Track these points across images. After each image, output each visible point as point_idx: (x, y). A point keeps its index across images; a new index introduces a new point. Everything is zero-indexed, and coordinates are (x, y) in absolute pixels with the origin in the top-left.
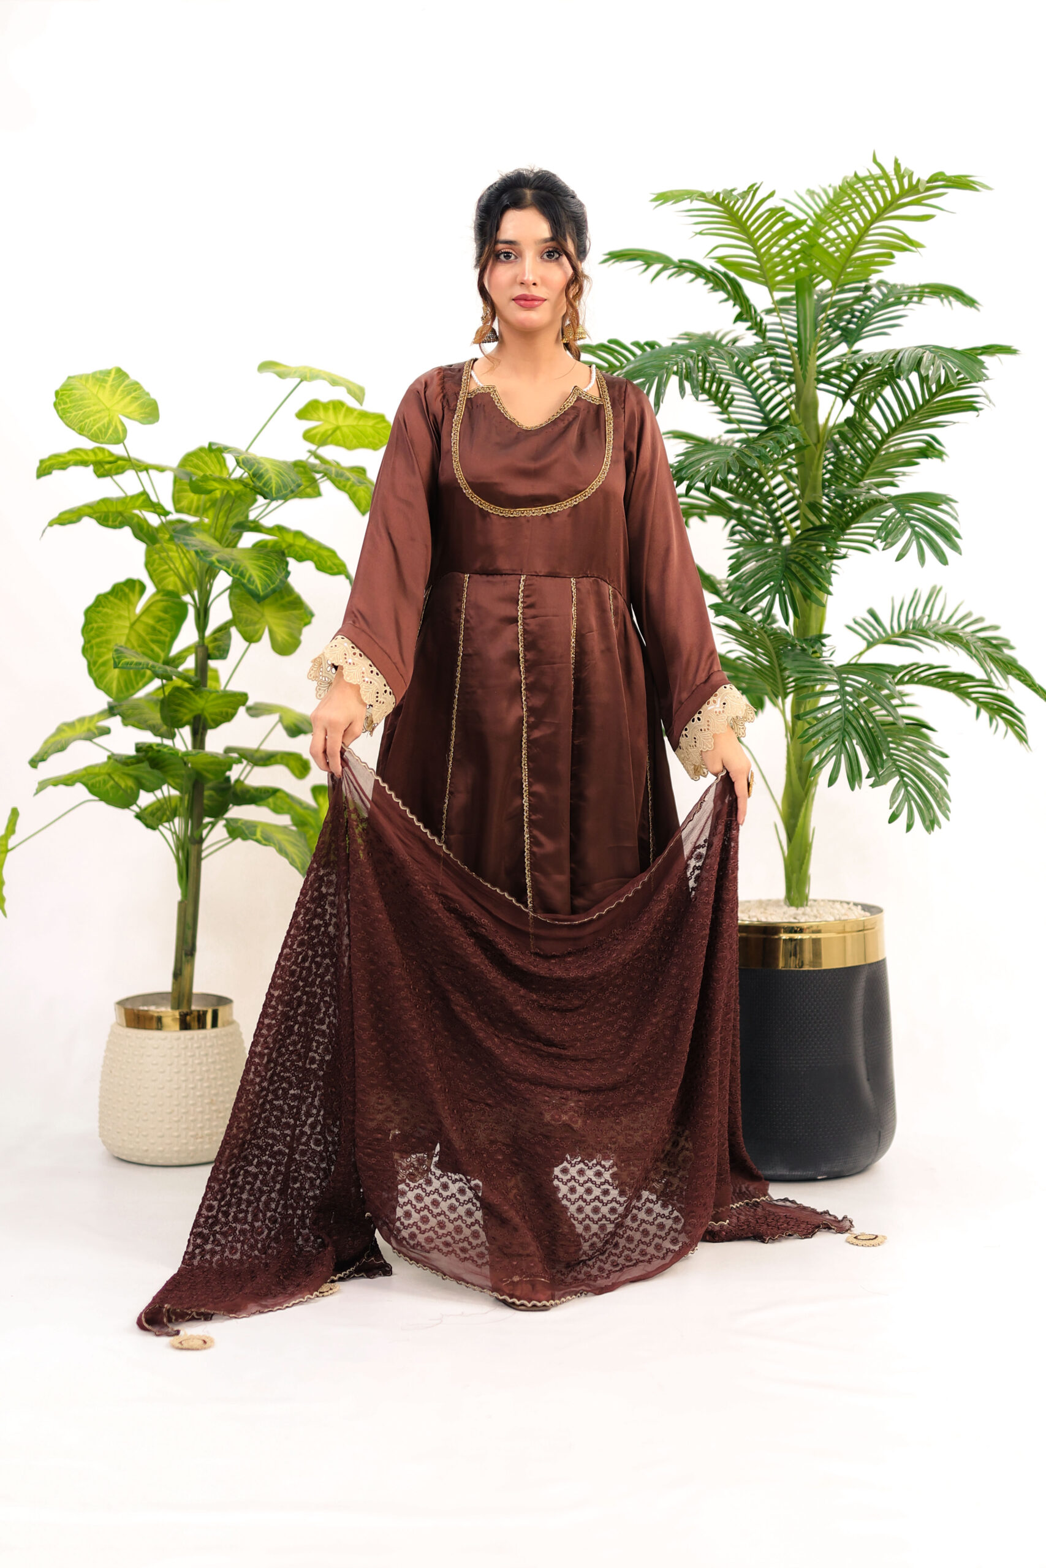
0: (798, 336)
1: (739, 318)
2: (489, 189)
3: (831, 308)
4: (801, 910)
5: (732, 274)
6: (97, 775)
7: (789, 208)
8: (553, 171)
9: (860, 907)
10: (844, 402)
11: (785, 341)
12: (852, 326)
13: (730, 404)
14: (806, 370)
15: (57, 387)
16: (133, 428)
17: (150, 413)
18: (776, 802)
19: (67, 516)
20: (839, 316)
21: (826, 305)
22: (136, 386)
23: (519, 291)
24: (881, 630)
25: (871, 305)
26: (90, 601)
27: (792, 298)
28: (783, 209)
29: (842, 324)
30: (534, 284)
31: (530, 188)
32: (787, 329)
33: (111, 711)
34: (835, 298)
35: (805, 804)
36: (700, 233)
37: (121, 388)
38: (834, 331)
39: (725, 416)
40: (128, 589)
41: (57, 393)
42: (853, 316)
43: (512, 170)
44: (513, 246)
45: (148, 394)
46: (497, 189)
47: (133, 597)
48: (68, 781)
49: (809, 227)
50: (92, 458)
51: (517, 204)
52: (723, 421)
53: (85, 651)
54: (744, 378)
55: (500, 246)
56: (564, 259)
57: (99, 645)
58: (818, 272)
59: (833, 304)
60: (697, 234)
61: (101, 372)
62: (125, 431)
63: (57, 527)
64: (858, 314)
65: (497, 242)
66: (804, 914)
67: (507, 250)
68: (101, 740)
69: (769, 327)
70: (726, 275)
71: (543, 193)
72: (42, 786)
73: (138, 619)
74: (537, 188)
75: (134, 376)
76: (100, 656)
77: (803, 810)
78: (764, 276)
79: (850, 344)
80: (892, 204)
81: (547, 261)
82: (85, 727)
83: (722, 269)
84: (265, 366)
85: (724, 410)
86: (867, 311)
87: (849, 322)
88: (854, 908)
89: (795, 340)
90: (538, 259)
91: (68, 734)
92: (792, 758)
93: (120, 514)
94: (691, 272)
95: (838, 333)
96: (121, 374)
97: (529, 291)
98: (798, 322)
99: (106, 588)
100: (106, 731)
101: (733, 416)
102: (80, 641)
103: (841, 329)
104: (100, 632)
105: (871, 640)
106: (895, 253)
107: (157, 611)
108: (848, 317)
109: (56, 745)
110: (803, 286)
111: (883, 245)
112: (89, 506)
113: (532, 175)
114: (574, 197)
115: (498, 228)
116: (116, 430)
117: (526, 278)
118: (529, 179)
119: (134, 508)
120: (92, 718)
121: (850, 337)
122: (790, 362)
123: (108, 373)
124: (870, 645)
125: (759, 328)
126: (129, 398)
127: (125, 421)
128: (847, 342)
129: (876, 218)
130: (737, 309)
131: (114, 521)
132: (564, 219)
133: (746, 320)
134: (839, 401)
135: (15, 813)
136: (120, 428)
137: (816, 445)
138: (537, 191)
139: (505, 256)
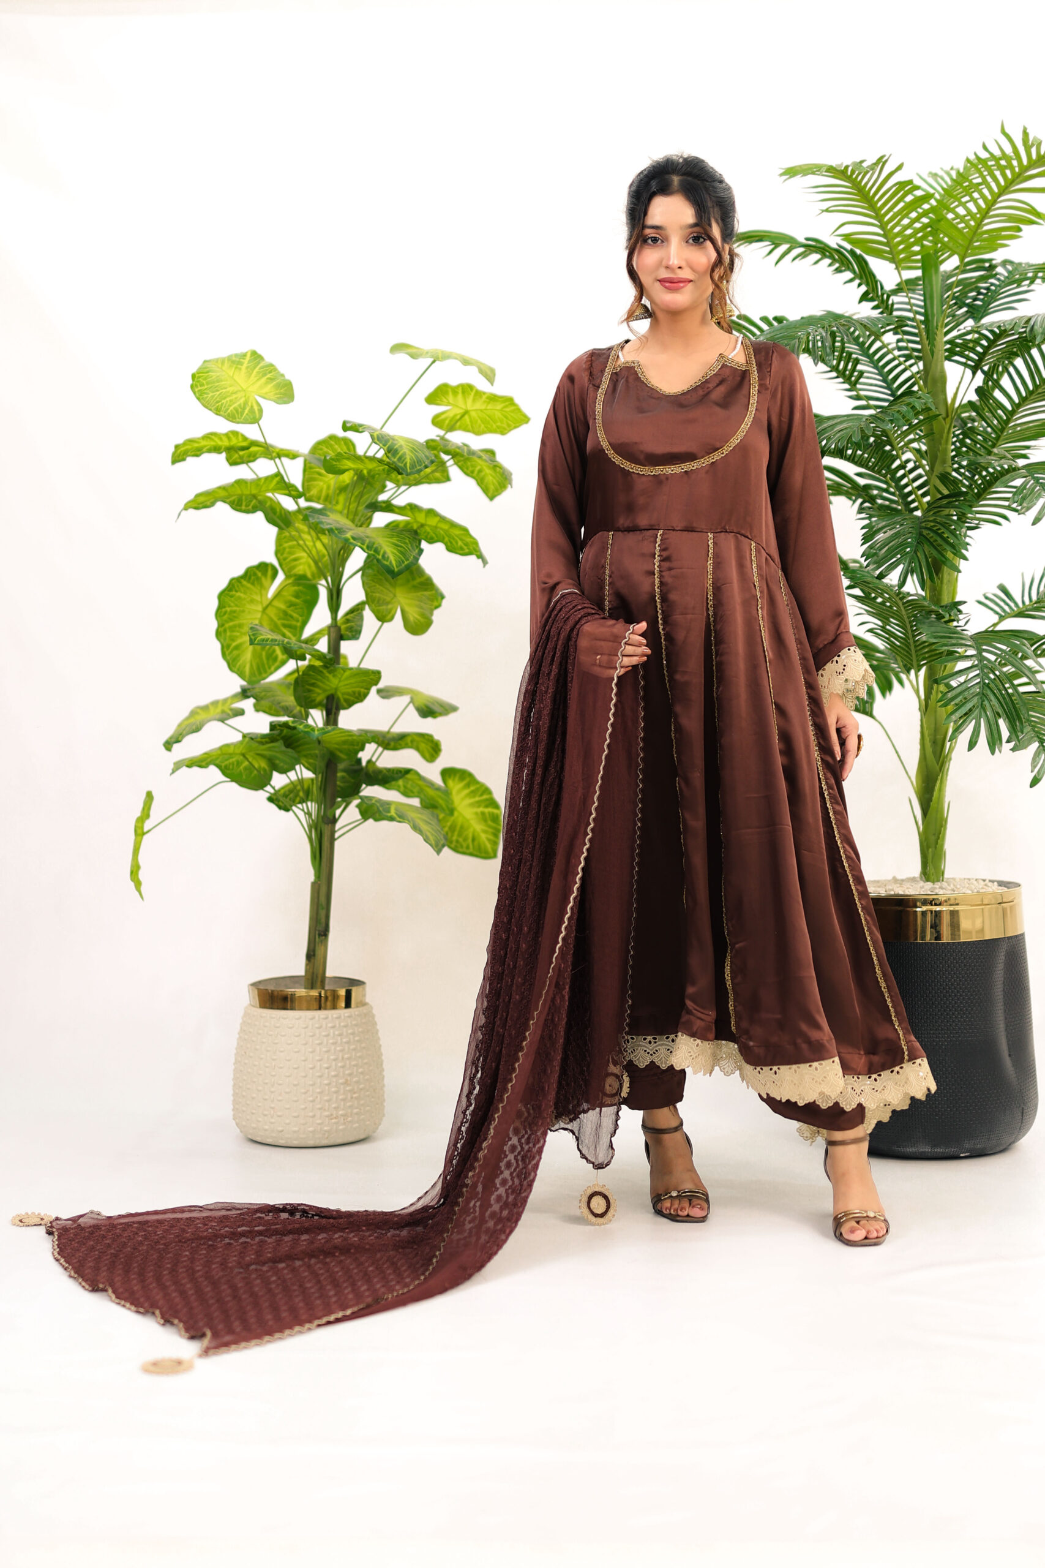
0: (925, 315)
1: (864, 298)
2: (639, 175)
3: (957, 287)
4: (938, 885)
5: (858, 252)
6: (231, 755)
7: (917, 182)
8: (702, 156)
9: (996, 883)
10: (974, 374)
11: (912, 320)
12: (978, 303)
13: (856, 382)
14: (934, 345)
15: (194, 370)
16: (269, 408)
17: (285, 393)
18: (910, 778)
19: (202, 499)
20: (964, 294)
21: (952, 283)
22: (271, 368)
23: (664, 274)
24: (1012, 605)
25: (997, 283)
26: (223, 584)
27: (918, 279)
28: (910, 182)
29: (968, 301)
30: (680, 268)
31: (678, 174)
32: (914, 308)
33: (245, 694)
34: (961, 277)
35: (939, 778)
36: (827, 210)
37: (257, 369)
38: (961, 308)
39: (854, 393)
40: (259, 573)
41: (193, 376)
42: (979, 293)
43: (662, 157)
44: (659, 231)
45: (283, 375)
46: (647, 175)
47: (265, 581)
48: (201, 762)
49: (936, 200)
50: (225, 443)
51: (665, 190)
52: (850, 397)
53: (218, 634)
54: (870, 357)
55: (647, 231)
56: (708, 243)
57: (232, 629)
58: (945, 247)
59: (959, 283)
60: (823, 211)
61: (236, 355)
62: (261, 411)
63: (191, 511)
64: (984, 291)
65: (644, 227)
66: (941, 888)
67: (653, 235)
68: (234, 721)
69: (896, 306)
70: (852, 252)
71: (689, 179)
72: (178, 766)
73: (270, 604)
74: (686, 173)
75: (269, 358)
76: (233, 639)
77: (938, 783)
78: (891, 252)
79: (977, 319)
80: (1020, 177)
81: (692, 245)
82: (219, 708)
83: (849, 247)
84: (397, 348)
85: (853, 385)
86: (993, 288)
87: (975, 299)
88: (990, 884)
89: (922, 318)
90: (684, 244)
91: (202, 716)
92: (926, 732)
93: (254, 497)
94: (817, 253)
95: (965, 309)
96: (256, 357)
97: (674, 273)
98: (924, 301)
99: (240, 572)
100: (241, 713)
101: (862, 393)
102: (214, 625)
103: (967, 305)
104: (233, 615)
105: (1003, 614)
106: (1022, 226)
107: (288, 595)
108: (974, 294)
109: (191, 726)
110: (930, 263)
111: (1010, 218)
112: (223, 488)
113: (681, 160)
114: (721, 182)
115: (645, 214)
116: (252, 410)
117: (670, 262)
118: (678, 163)
119: (268, 491)
120: (225, 701)
121: (976, 313)
122: (918, 339)
123: (244, 355)
124: (1002, 618)
125: (885, 307)
126: (264, 379)
127: (261, 401)
128: (973, 318)
129: (1004, 191)
130: (864, 288)
131: (247, 506)
132: (710, 204)
133: (872, 300)
134: (969, 372)
135: (149, 796)
136: (256, 408)
137: (944, 419)
138: (685, 177)
139: (652, 241)
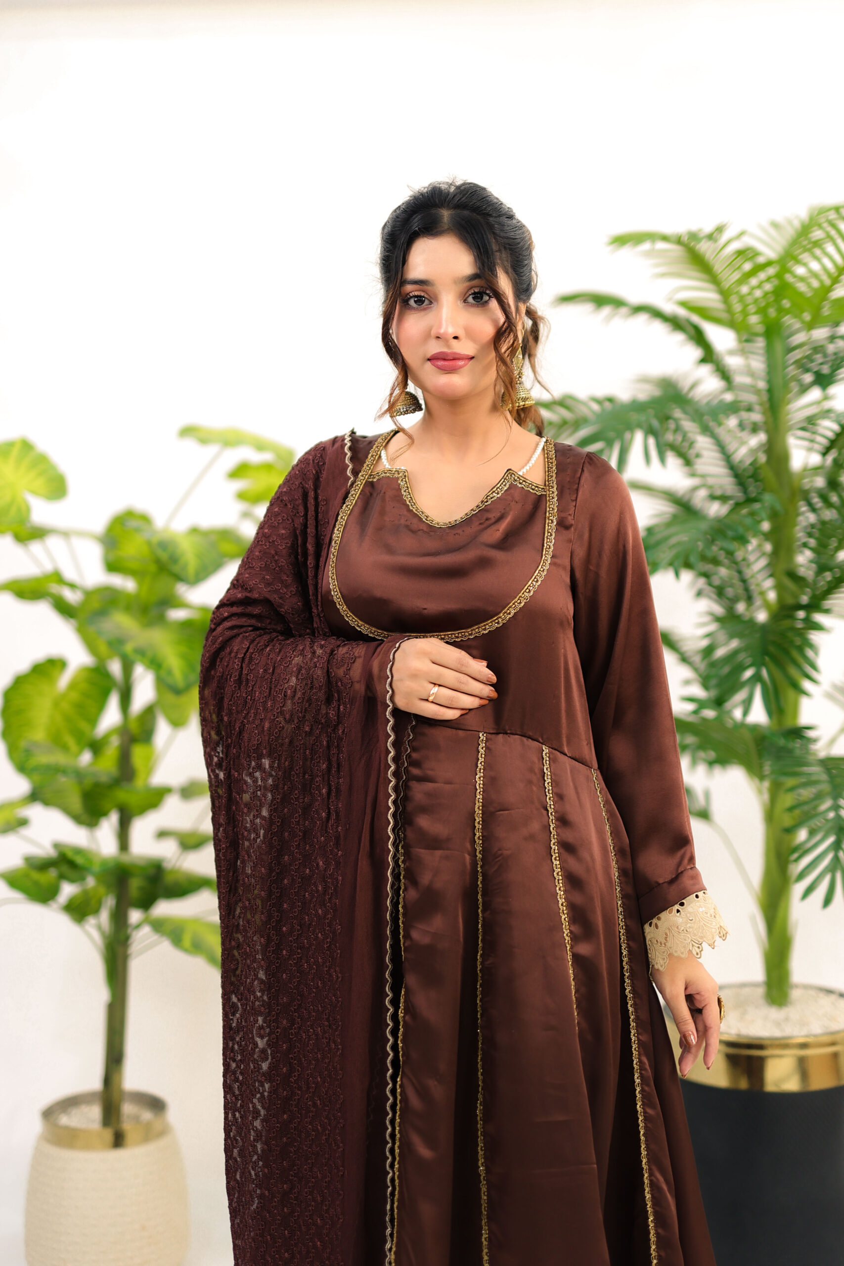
2: (395, 211)
5: (695, 318)
8: (481, 183)
23: (434, 348)
30: (456, 338)
31: (449, 208)
43: (426, 185)
44: (425, 287)
46: (405, 211)
51: (430, 229)
55: (409, 288)
65: (404, 282)
67: (416, 293)
71: (466, 213)
74: (460, 206)
81: (472, 305)
84: (187, 432)
90: (460, 304)
97: (449, 346)
113: (452, 189)
114: (511, 217)
115: (404, 261)
117: (442, 331)
118: (448, 193)
132: (495, 247)
138: (459, 211)
139: (415, 302)
